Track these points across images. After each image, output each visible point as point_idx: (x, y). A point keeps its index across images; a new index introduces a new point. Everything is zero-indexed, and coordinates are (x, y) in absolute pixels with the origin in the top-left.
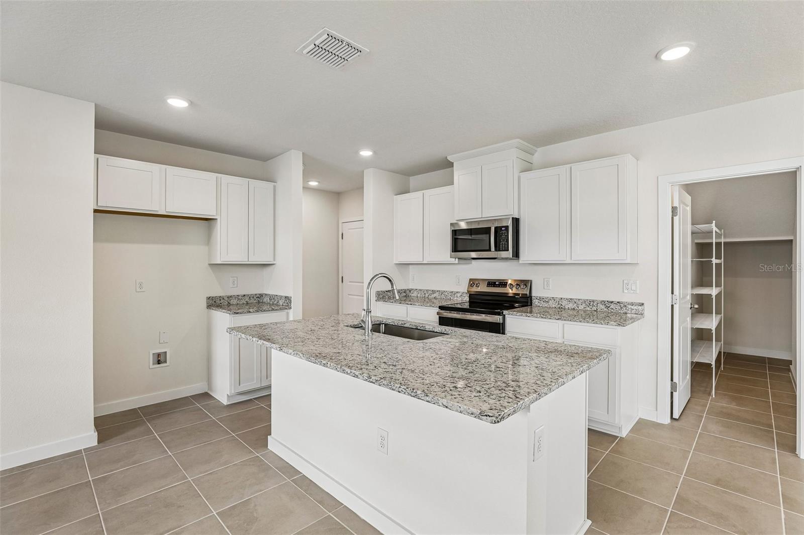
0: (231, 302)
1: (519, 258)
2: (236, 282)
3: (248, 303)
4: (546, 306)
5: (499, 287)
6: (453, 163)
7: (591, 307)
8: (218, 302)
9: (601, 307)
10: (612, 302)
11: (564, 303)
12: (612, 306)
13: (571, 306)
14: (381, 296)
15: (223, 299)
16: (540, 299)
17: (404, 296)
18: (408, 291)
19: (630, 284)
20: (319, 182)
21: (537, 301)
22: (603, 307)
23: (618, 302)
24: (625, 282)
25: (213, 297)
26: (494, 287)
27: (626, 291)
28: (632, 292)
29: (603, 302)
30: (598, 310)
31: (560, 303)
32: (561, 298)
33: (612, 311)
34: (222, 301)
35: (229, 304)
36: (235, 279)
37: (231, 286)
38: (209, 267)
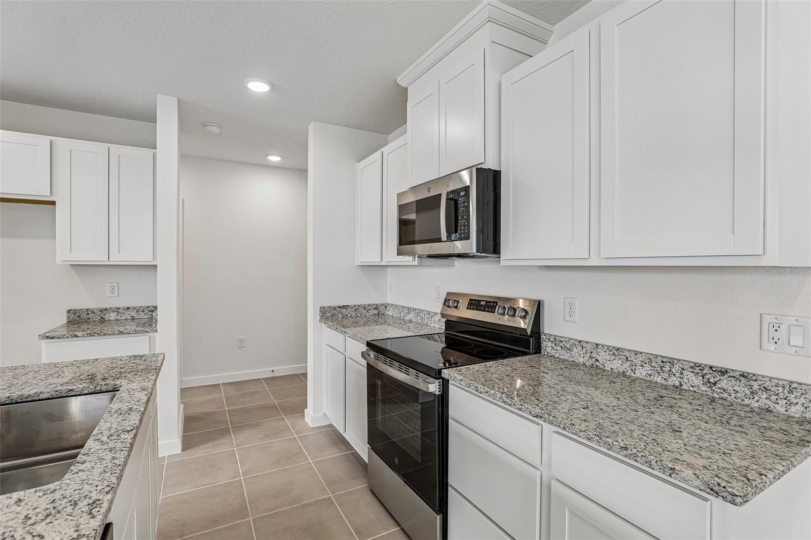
0: (107, 317)
1: (499, 253)
2: (116, 290)
3: (134, 319)
4: (566, 357)
5: (484, 310)
6: (406, 89)
7: (665, 375)
8: (84, 316)
9: (693, 380)
10: (723, 372)
11: (603, 356)
12: (724, 383)
13: (617, 365)
14: (329, 315)
15: (93, 312)
16: (557, 340)
17: (374, 315)
18: (382, 308)
19: (784, 327)
20: (282, 157)
21: (550, 344)
22: (698, 381)
23: (742, 376)
24: (767, 319)
25: (75, 310)
26: (477, 309)
27: (772, 347)
28: (793, 350)
29: (697, 368)
30: (685, 387)
31: (594, 355)
32: (597, 345)
33: (725, 395)
34: (91, 315)
35: (103, 320)
36: (116, 285)
37: (108, 296)
38: (70, 267)
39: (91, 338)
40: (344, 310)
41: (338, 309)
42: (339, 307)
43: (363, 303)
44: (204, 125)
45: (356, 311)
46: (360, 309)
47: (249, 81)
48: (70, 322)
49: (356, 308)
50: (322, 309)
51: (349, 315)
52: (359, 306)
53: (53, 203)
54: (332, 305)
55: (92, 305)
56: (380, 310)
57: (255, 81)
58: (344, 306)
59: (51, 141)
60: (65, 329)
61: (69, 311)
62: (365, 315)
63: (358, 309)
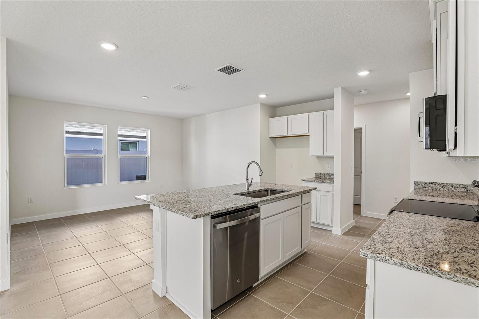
0: (326, 177)
2: (329, 166)
8: (319, 176)
14: (421, 187)
15: (322, 175)
35: (325, 178)
36: (329, 164)
37: (327, 168)
38: (316, 158)
39: (314, 182)
40: (434, 185)
41: (428, 184)
42: (429, 183)
43: (451, 182)
44: (360, 92)
45: (445, 187)
46: (448, 186)
47: (358, 73)
48: (316, 177)
49: (444, 185)
50: (415, 183)
51: (438, 189)
52: (447, 184)
53: (309, 135)
54: (424, 181)
55: (322, 172)
56: (468, 189)
57: (361, 72)
58: (433, 183)
59: (308, 115)
60: (314, 179)
61: (315, 173)
62: (453, 191)
63: (446, 186)
